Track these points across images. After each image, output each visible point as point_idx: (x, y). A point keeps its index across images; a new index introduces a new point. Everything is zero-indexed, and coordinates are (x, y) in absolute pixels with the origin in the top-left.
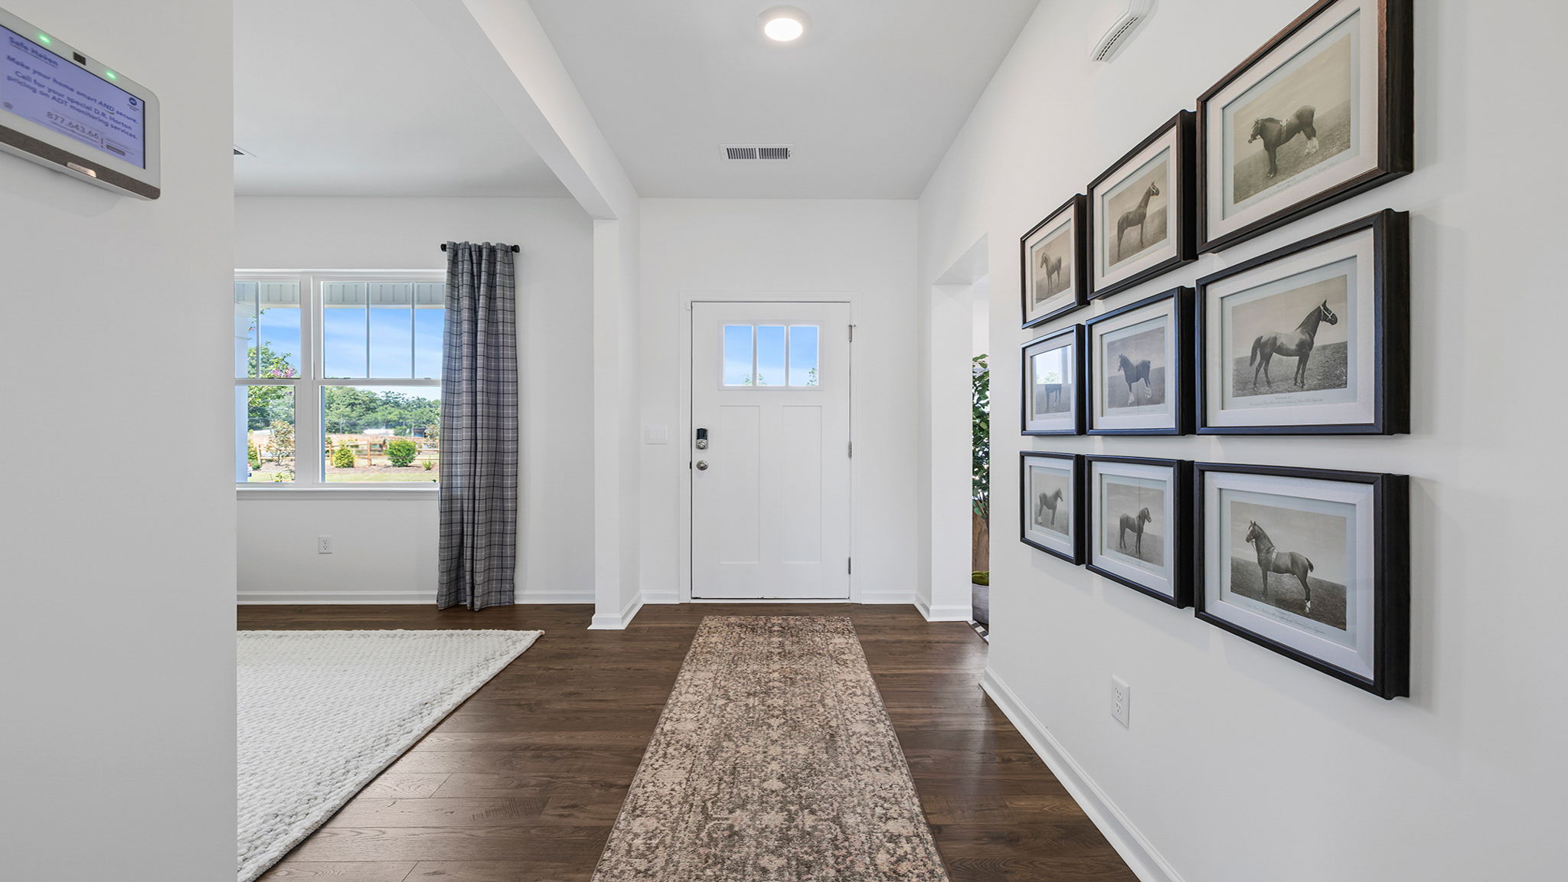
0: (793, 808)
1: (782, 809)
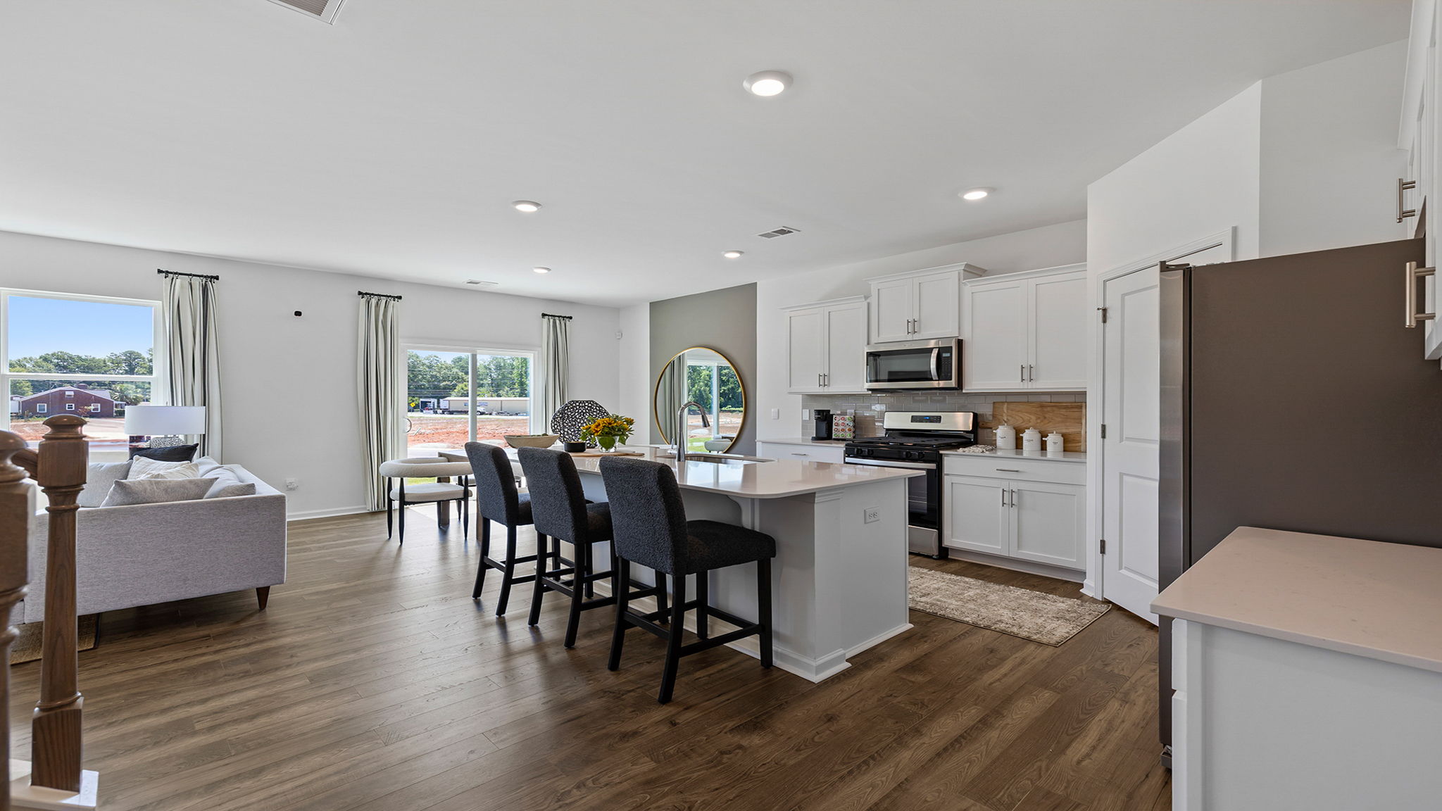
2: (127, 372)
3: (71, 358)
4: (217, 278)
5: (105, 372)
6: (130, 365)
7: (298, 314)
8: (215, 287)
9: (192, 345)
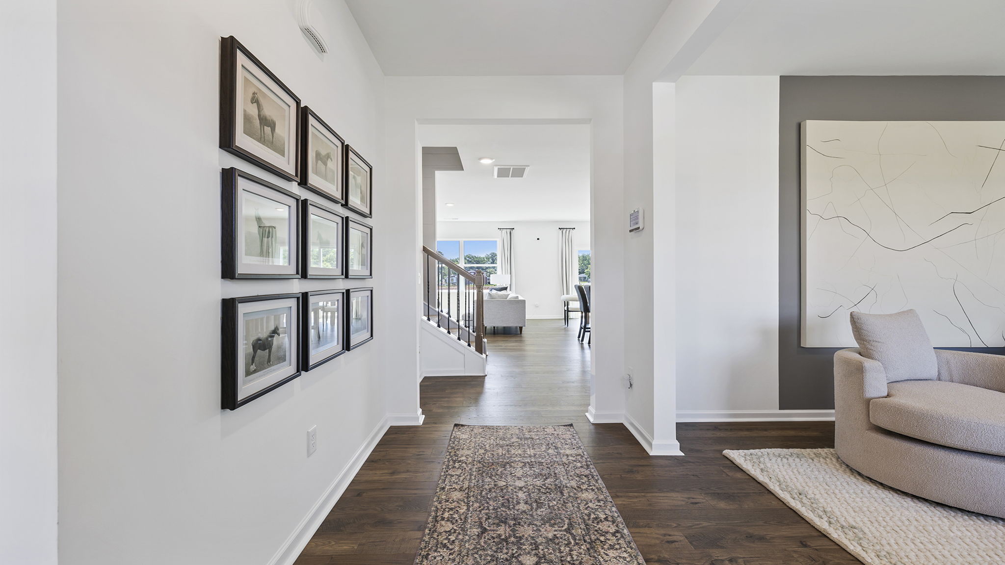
0: (512, 539)
1: (521, 538)
2: (492, 263)
3: (472, 257)
4: (514, 229)
5: (484, 263)
6: (493, 260)
7: (538, 239)
8: (513, 232)
9: (507, 253)
